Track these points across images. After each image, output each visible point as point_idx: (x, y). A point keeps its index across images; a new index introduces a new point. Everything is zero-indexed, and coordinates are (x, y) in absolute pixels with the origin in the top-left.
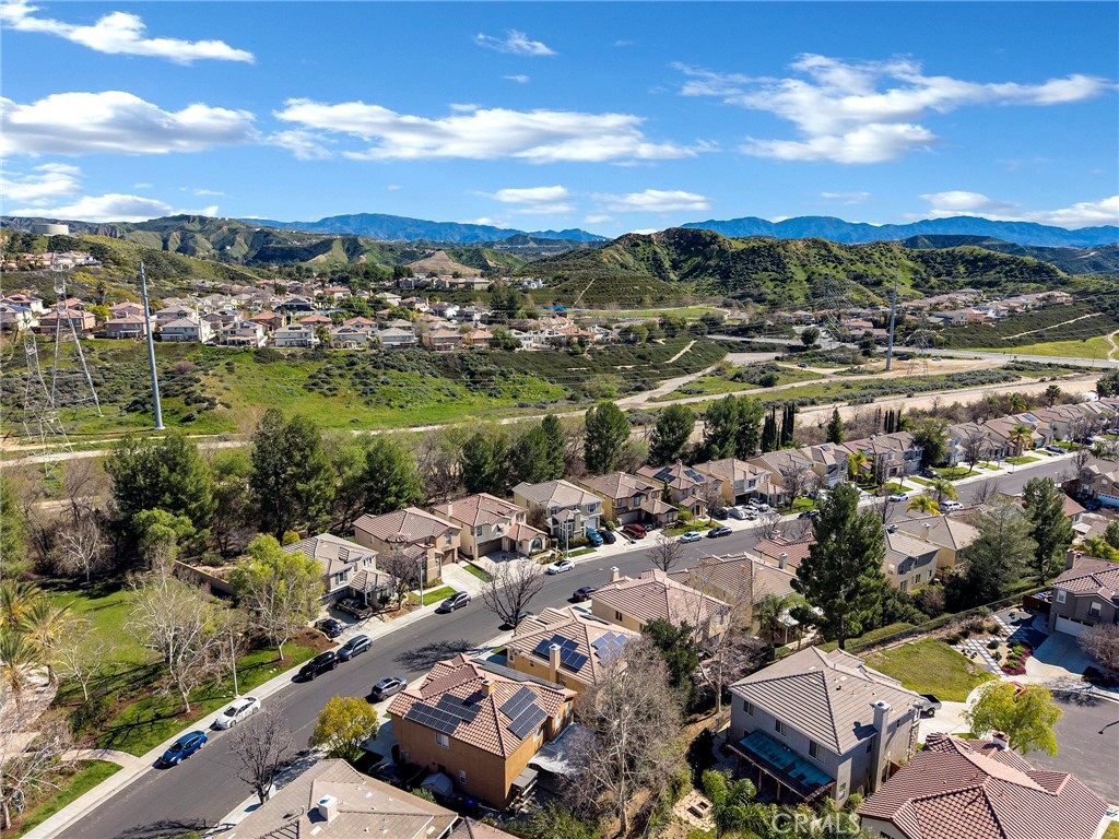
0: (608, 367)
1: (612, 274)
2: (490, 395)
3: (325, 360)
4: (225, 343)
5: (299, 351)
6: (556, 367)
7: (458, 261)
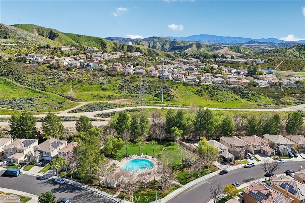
0: (290, 94)
1: (291, 59)
2: (248, 100)
3: (200, 87)
4: (175, 80)
5: (193, 83)
6: (271, 93)
7: (231, 50)
